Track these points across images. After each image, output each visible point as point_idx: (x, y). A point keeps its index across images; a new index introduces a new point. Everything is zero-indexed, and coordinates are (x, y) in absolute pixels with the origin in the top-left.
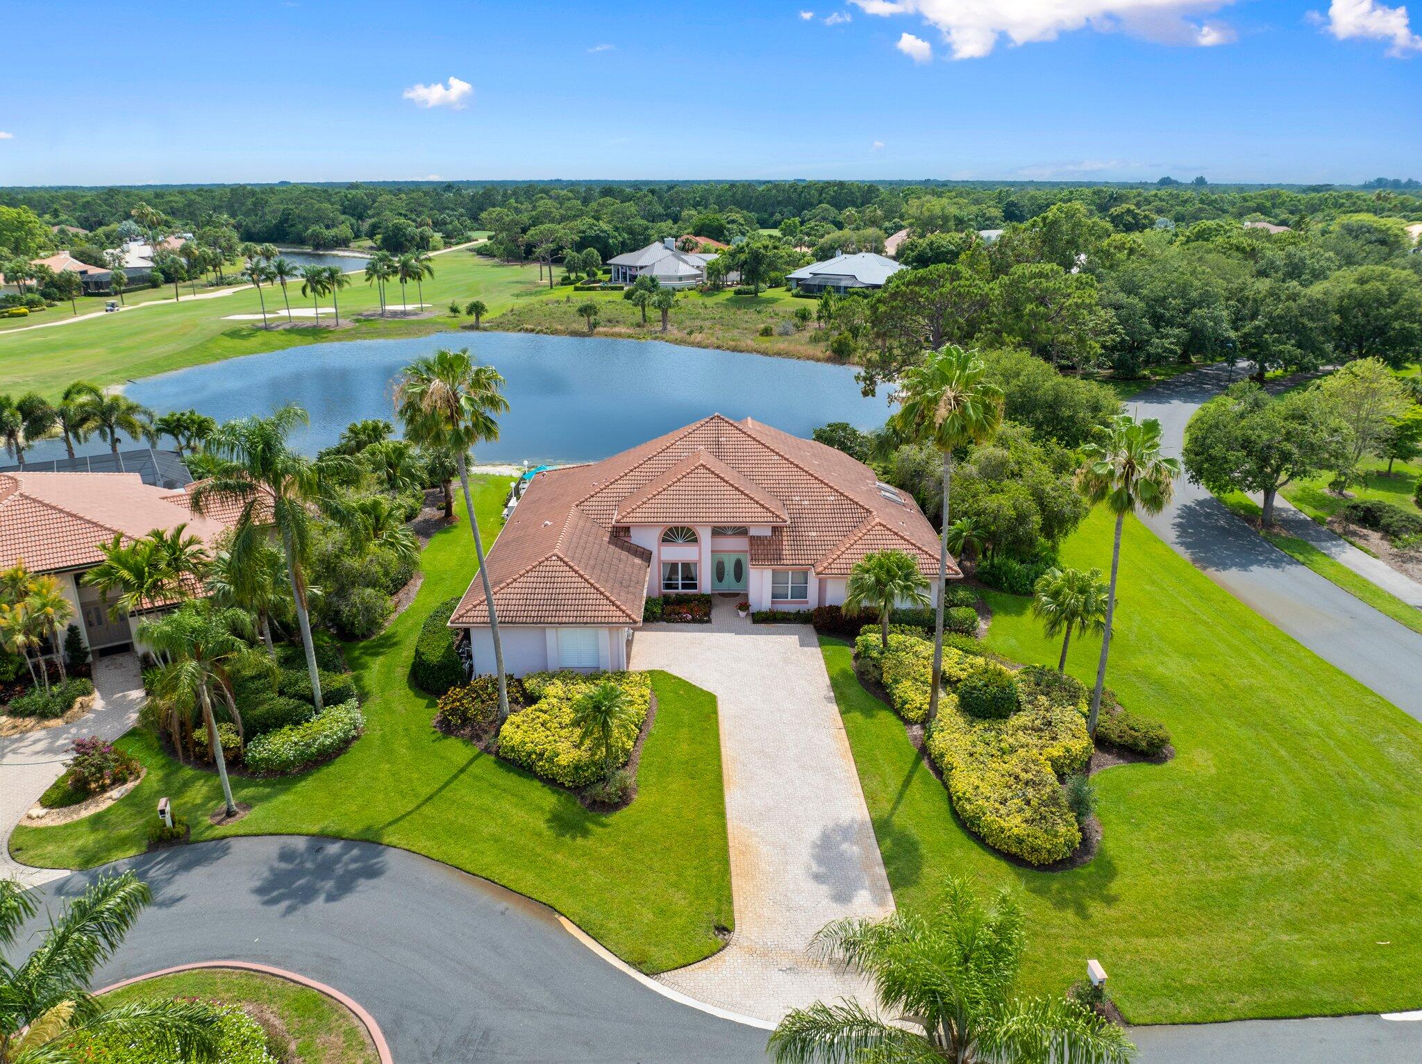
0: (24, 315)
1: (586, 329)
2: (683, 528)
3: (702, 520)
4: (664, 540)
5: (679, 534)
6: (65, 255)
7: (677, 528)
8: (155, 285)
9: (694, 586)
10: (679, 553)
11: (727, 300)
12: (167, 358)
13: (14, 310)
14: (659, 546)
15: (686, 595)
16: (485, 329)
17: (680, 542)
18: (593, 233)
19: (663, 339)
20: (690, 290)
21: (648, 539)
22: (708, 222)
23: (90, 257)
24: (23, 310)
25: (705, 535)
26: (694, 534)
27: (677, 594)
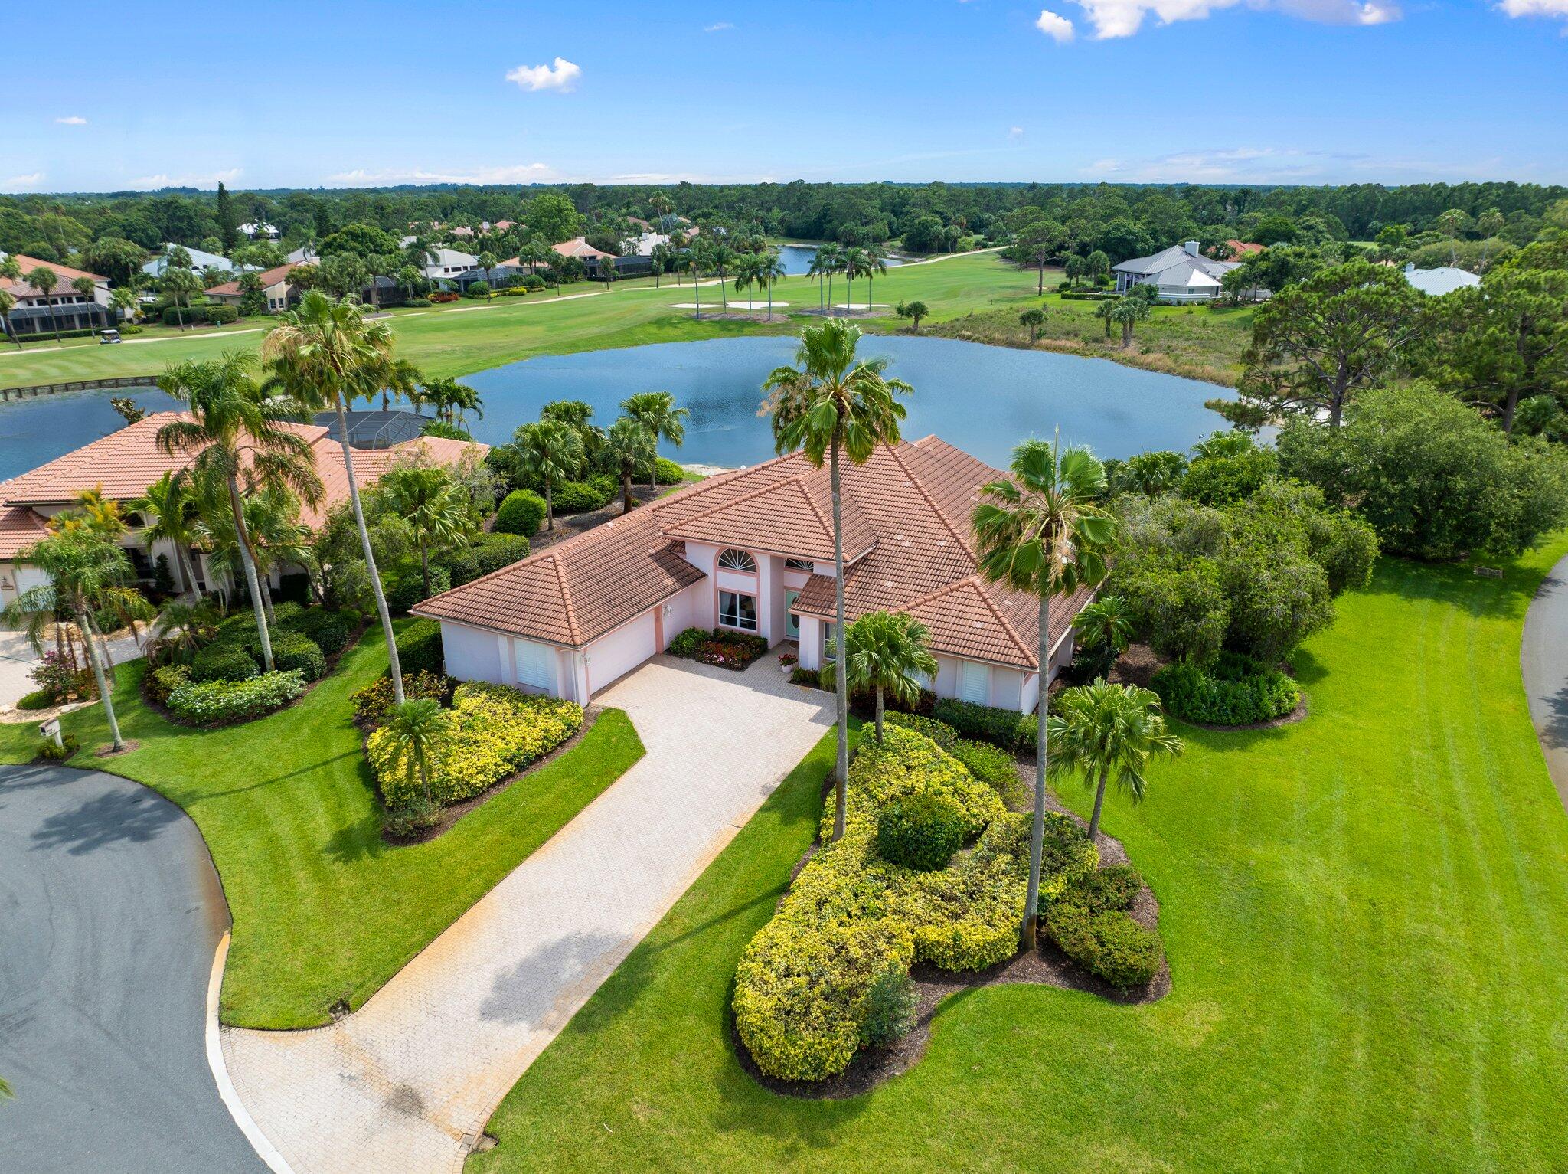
0: (522, 294)
1: (1028, 341)
2: (741, 552)
3: (764, 545)
4: (721, 564)
5: (735, 558)
6: (580, 241)
7: (734, 551)
8: (654, 273)
9: (753, 626)
10: (737, 582)
11: (1240, 319)
12: (588, 340)
13: (514, 290)
14: (715, 570)
15: (742, 634)
16: (921, 334)
17: (738, 568)
18: (1118, 235)
19: (1111, 356)
20: (1199, 304)
21: (702, 558)
22: (1273, 226)
23: (607, 243)
24: (523, 289)
25: (764, 564)
26: (752, 561)
27: (732, 632)
